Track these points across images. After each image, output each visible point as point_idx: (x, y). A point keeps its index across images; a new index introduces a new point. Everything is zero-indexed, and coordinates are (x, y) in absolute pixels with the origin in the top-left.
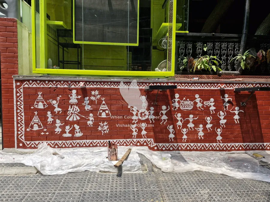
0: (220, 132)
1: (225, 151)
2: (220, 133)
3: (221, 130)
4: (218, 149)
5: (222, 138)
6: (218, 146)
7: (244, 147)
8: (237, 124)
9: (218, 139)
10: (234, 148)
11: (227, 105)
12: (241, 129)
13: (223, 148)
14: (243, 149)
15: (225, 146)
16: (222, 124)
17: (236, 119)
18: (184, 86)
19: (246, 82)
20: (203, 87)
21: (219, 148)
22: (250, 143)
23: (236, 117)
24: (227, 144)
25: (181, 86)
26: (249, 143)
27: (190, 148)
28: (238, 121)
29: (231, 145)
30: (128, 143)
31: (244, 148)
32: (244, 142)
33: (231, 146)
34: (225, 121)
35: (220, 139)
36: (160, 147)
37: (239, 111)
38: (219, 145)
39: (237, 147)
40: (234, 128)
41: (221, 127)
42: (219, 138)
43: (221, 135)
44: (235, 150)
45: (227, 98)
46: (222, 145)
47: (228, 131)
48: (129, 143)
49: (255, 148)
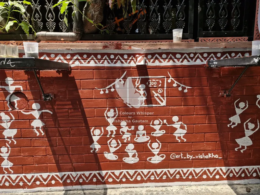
0: (7, 152)
1: (23, 187)
2: (8, 154)
3: (8, 150)
4: (7, 184)
5: (12, 164)
6: (6, 180)
7: (61, 179)
8: (40, 137)
9: (4, 167)
10: (40, 181)
11: (16, 100)
12: (51, 146)
13: (17, 181)
14: (57, 184)
15: (21, 179)
16: (8, 138)
17: (38, 128)
21: (9, 182)
22: (71, 173)
23: (37, 123)
24: (24, 175)
26: (69, 173)
28: (42, 132)
29: (33, 177)
31: (60, 181)
32: (60, 170)
33: (33, 179)
34: (14, 132)
35: (9, 167)
37: (41, 112)
38: (9, 177)
39: (45, 180)
40: (35, 145)
41: (8, 144)
42: (7, 164)
43: (10, 159)
44: (42, 185)
45: (11, 85)
46: (14, 176)
47: (24, 151)
49: (84, 180)
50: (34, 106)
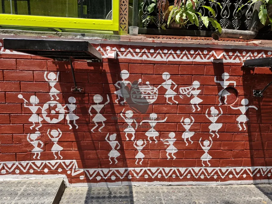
0: (209, 146)
1: (216, 180)
2: (209, 148)
3: (210, 143)
4: (202, 177)
5: (211, 157)
6: (203, 173)
7: (252, 173)
8: (243, 132)
9: (203, 160)
10: (233, 175)
11: (226, 95)
12: (250, 140)
13: (212, 175)
14: (248, 178)
15: (217, 173)
16: (212, 132)
17: (241, 123)
18: (140, 54)
19: (268, 48)
20: (178, 56)
21: (205, 175)
22: (262, 167)
23: (242, 119)
24: (219, 168)
25: (134, 54)
26: (260, 167)
27: (149, 175)
28: (245, 127)
29: (227, 170)
30: (25, 168)
31: (251, 174)
32: (253, 165)
33: (227, 172)
34: (220, 126)
35: (207, 160)
36: (91, 176)
37: (248, 107)
38: (206, 170)
39: (237, 174)
40: (236, 139)
41: (212, 138)
42: (206, 157)
43: (210, 153)
44: (234, 178)
45: (226, 80)
46: (210, 169)
47: (224, 145)
48: (27, 169)
50: (243, 102)
